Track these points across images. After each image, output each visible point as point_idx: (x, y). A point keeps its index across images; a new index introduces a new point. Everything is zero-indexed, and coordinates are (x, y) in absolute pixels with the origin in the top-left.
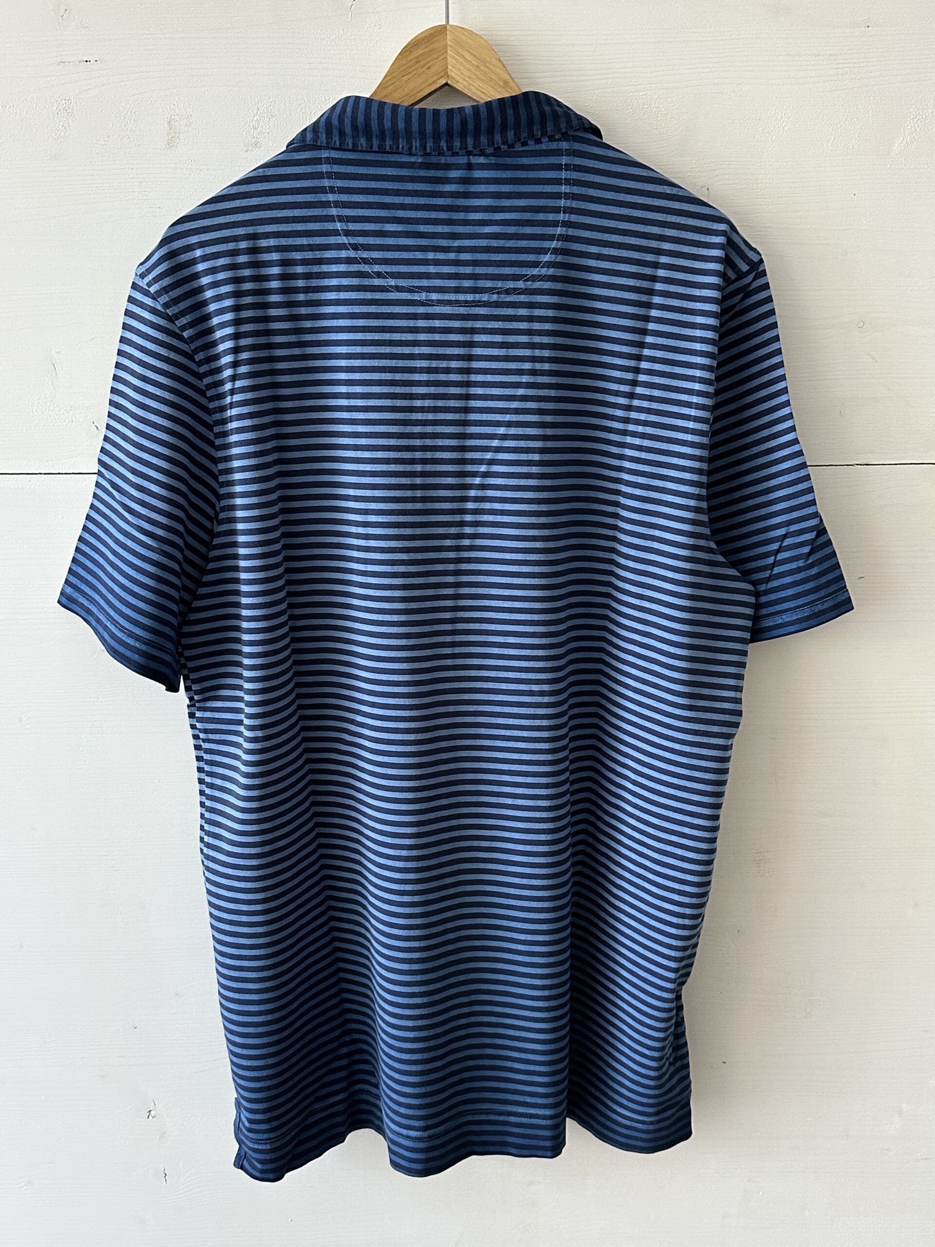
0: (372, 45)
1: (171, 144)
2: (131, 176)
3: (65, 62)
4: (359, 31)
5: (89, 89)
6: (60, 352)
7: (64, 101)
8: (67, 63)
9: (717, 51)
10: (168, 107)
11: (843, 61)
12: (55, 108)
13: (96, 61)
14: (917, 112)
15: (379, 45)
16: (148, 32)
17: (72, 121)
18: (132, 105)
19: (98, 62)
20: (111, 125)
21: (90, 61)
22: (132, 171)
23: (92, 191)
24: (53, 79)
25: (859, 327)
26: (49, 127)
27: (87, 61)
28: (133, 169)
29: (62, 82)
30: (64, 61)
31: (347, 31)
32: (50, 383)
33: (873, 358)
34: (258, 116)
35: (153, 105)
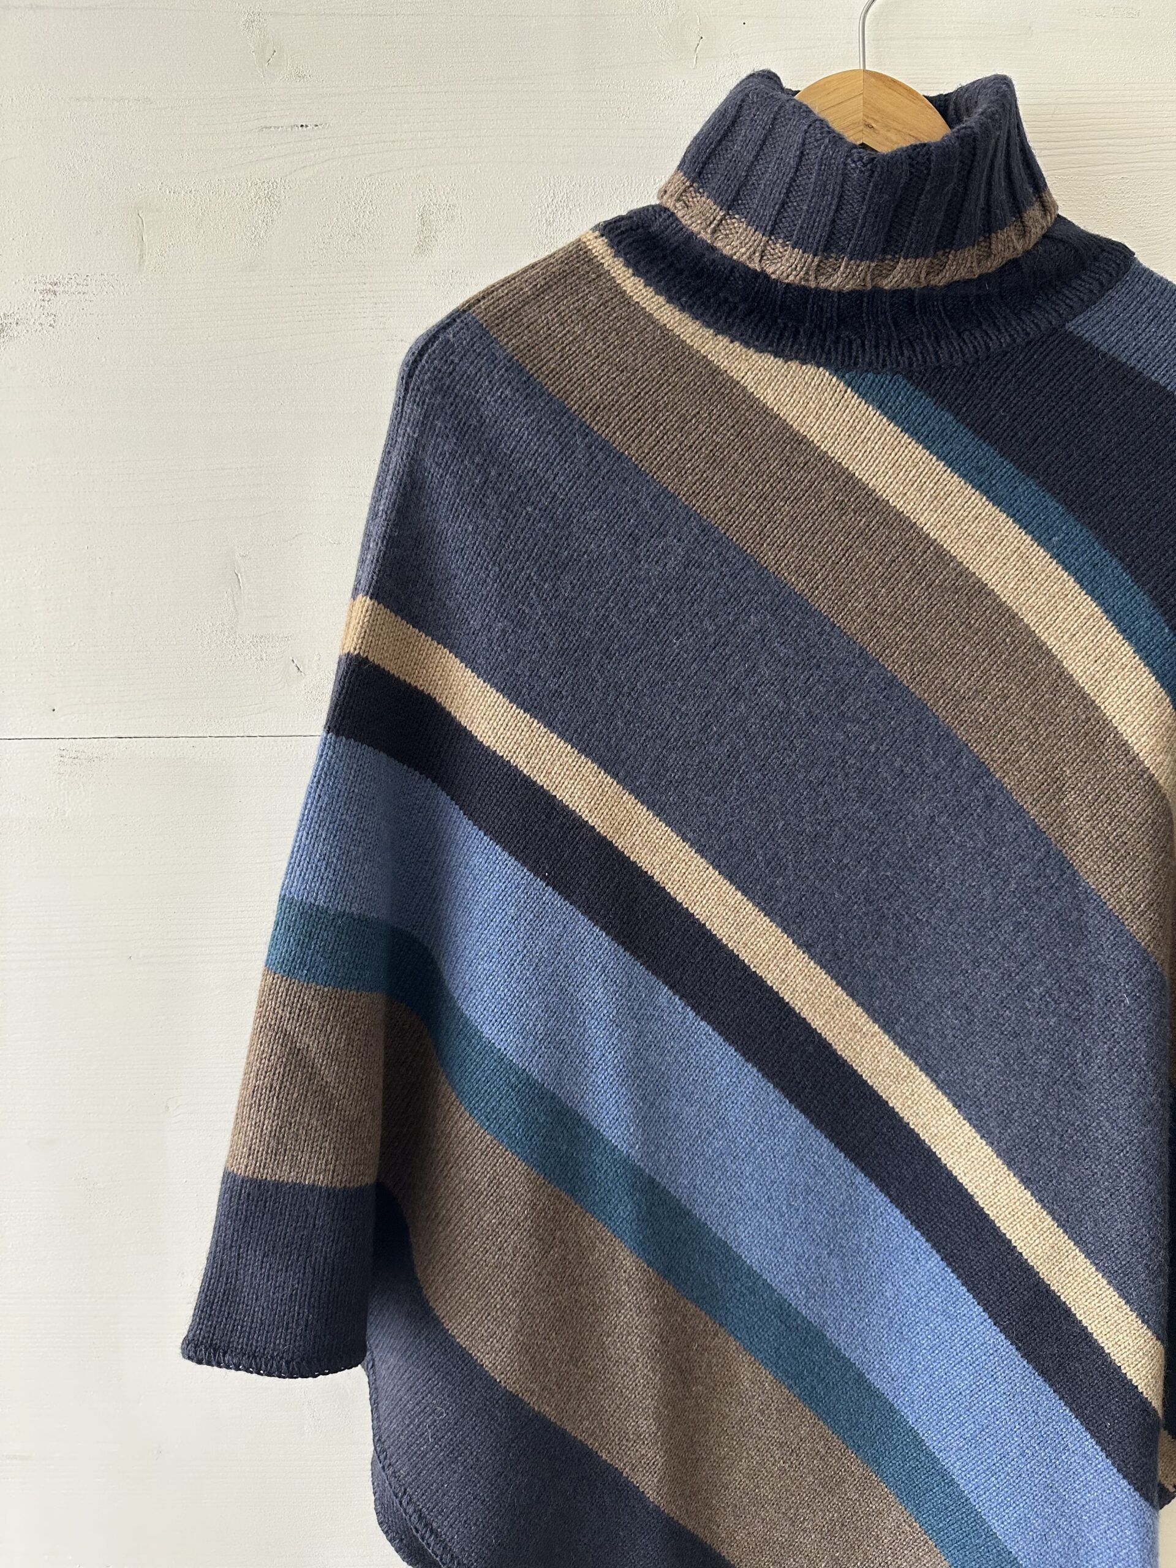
1: (422, 248)
2: (363, 294)
3: (270, 128)
5: (303, 168)
6: (246, 556)
7: (266, 186)
8: (273, 129)
10: (421, 193)
12: (252, 194)
13: (316, 126)
16: (395, 83)
17: (277, 214)
18: (368, 191)
19: (320, 127)
20: (335, 220)
21: (307, 126)
22: (364, 286)
23: (304, 316)
24: (252, 152)
26: (243, 224)
27: (302, 126)
29: (265, 157)
30: (268, 125)
31: (690, 82)
32: (230, 602)
34: (553, 207)
35: (398, 190)
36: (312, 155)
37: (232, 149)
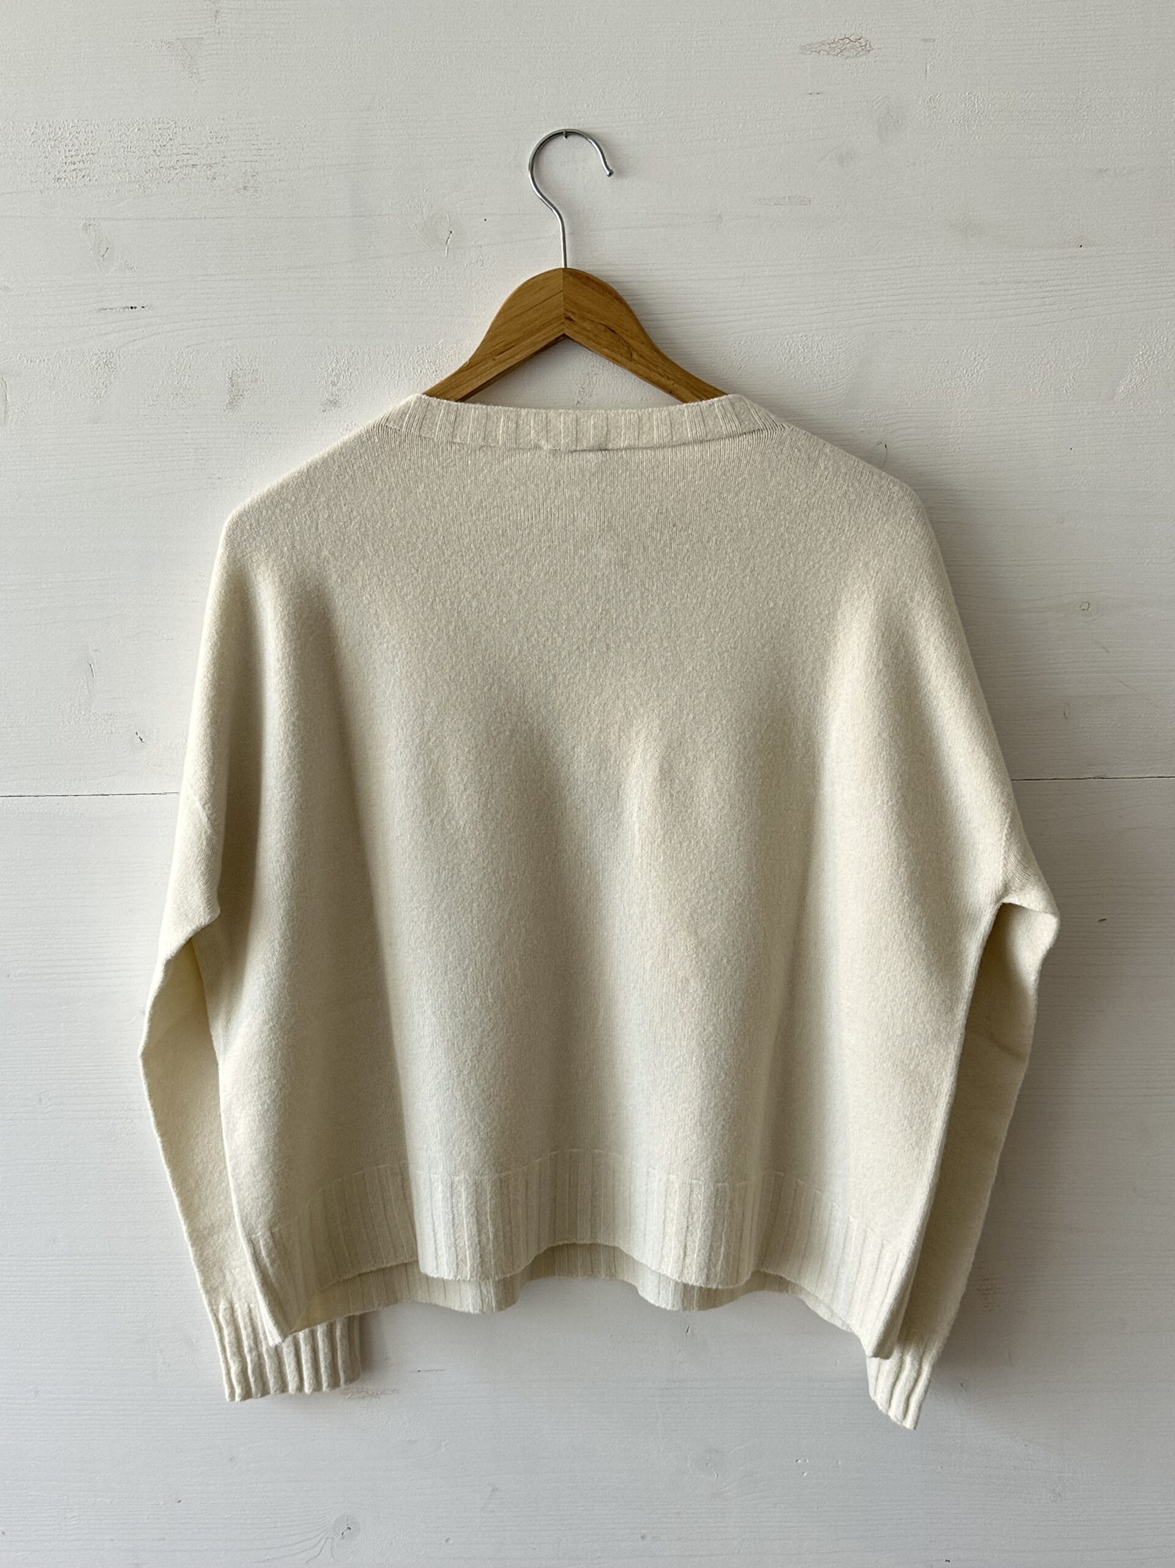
0: (473, 284)
1: (233, 403)
2: (185, 442)
3: (106, 309)
4: (458, 268)
5: (135, 340)
6: (97, 650)
7: (104, 355)
8: (108, 310)
9: (893, 282)
10: (229, 360)
11: (1051, 289)
12: (94, 362)
13: (143, 307)
14: (1147, 347)
15: (481, 284)
16: (205, 273)
17: (114, 378)
18: (186, 359)
19: (146, 308)
20: (161, 382)
21: (135, 308)
22: (187, 435)
23: (138, 459)
24: (92, 328)
25: (1083, 610)
26: (86, 386)
27: (132, 308)
28: (187, 433)
29: (103, 332)
30: (105, 307)
31: (444, 269)
32: (85, 687)
33: (1104, 648)
34: (336, 370)
35: (211, 358)
36: (141, 330)
37: (76, 326)
